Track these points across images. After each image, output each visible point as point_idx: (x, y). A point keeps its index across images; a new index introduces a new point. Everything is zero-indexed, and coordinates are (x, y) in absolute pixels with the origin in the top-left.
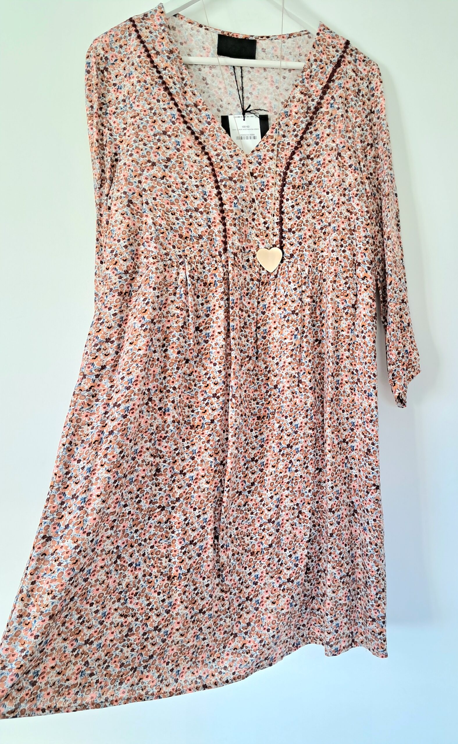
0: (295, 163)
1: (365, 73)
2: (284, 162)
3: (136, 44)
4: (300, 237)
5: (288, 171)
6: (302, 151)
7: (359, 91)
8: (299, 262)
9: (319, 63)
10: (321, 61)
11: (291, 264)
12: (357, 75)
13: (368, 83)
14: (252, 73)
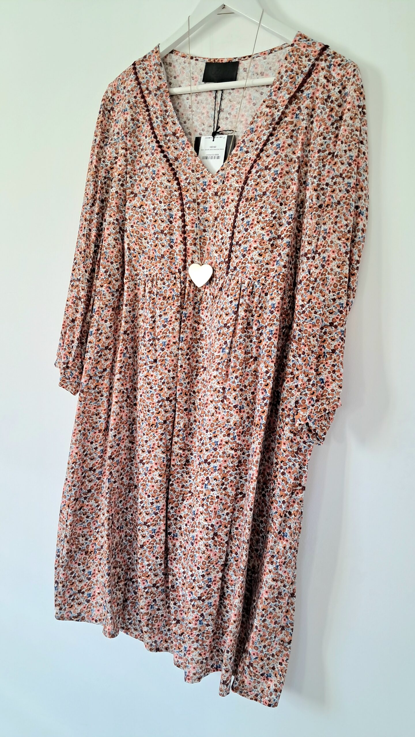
0: (252, 176)
1: (339, 77)
2: (243, 176)
3: (134, 85)
4: (245, 250)
5: (245, 185)
6: (260, 163)
7: (329, 97)
8: (240, 275)
9: (289, 73)
10: (292, 71)
11: (233, 276)
12: (328, 81)
13: (341, 88)
14: (232, 94)
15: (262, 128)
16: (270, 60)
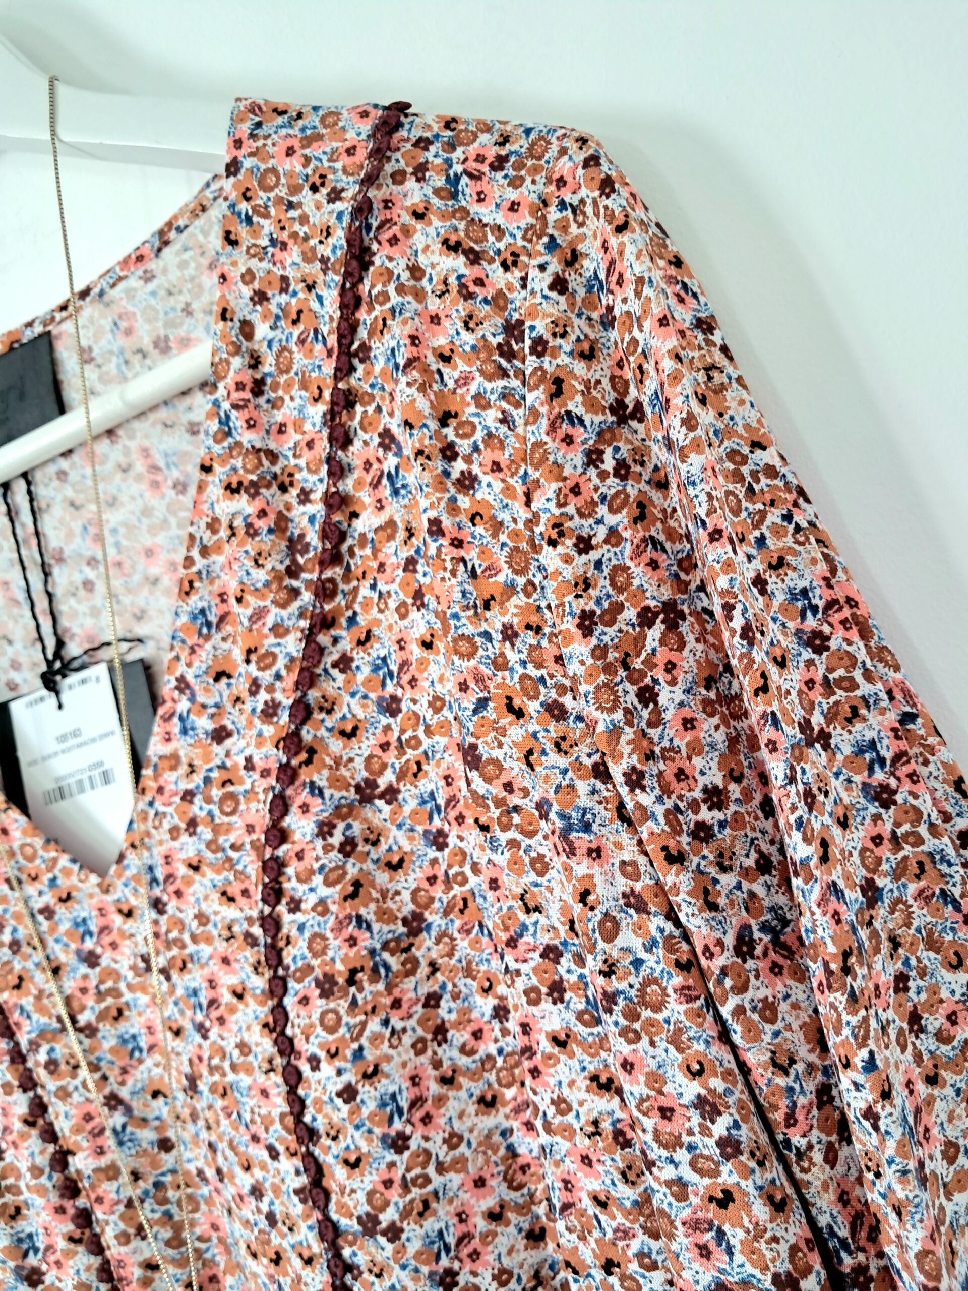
0: (300, 856)
1: (523, 221)
2: (251, 864)
5: (282, 908)
6: (321, 779)
7: (513, 329)
10: (284, 284)
12: (474, 257)
13: (555, 266)
14: (73, 476)
15: (253, 602)
16: (174, 275)
